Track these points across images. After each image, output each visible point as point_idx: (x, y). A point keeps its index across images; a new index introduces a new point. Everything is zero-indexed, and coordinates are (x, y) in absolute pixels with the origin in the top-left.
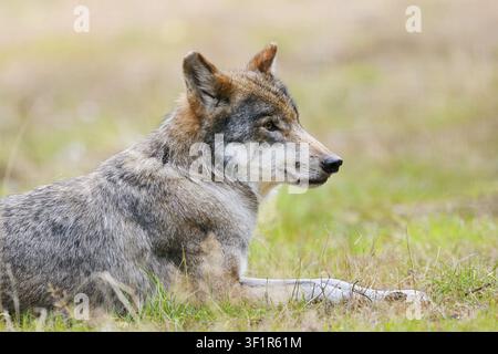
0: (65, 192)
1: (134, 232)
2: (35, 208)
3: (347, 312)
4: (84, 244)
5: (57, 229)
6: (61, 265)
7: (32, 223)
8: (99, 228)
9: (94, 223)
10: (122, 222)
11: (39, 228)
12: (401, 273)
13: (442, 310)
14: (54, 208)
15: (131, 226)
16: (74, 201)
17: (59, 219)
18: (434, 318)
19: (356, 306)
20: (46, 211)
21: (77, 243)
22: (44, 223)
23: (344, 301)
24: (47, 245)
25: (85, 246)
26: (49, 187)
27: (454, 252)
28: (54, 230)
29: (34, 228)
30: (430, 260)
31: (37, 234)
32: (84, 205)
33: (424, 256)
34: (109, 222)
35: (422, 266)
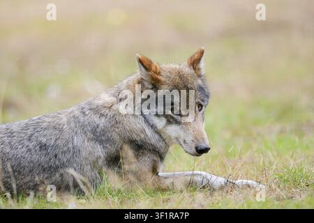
0: (49, 122)
1: (93, 147)
2: (29, 132)
3: (224, 194)
4: (60, 156)
5: (43, 147)
6: (44, 170)
7: (27, 143)
8: (70, 145)
9: (67, 142)
10: (86, 141)
11: (31, 146)
12: (258, 170)
13: (283, 194)
14: (41, 132)
15: (92, 144)
16: (55, 128)
17: (44, 140)
18: (278, 199)
19: (229, 191)
20: (36, 134)
21: (56, 156)
22: (34, 143)
23: (222, 188)
24: (35, 157)
25: (60, 157)
26: (39, 119)
27: (292, 156)
28: (41, 147)
29: (27, 146)
30: (276, 162)
31: (29, 150)
32: (61, 130)
33: (272, 159)
34: (78, 141)
35: (271, 165)
